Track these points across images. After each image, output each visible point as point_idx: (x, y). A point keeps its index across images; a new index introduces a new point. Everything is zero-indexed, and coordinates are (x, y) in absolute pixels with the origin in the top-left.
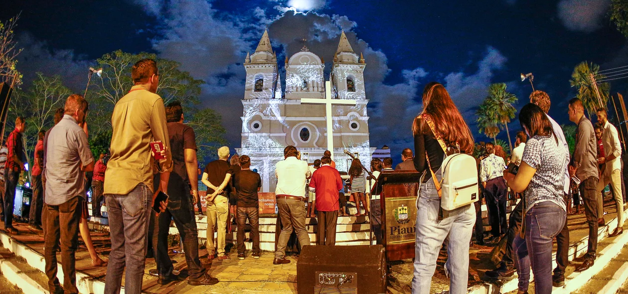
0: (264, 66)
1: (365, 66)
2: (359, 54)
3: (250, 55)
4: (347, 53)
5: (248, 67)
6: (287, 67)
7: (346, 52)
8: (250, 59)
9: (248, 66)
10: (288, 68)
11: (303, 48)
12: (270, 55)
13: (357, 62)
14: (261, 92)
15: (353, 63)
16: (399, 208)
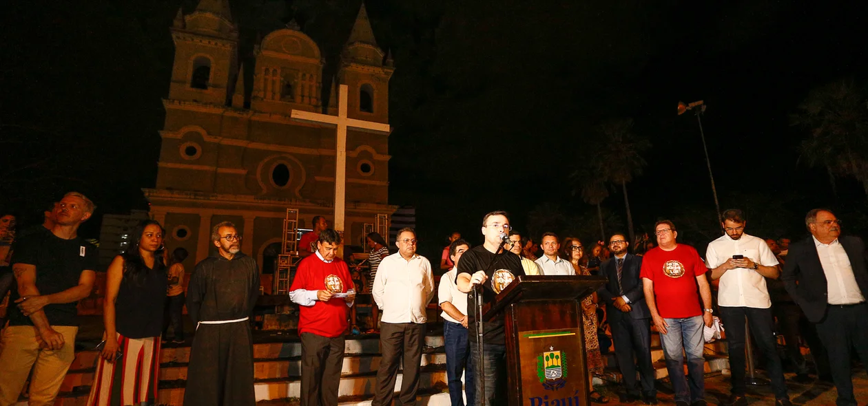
0: (213, 43)
1: (392, 71)
2: (384, 50)
3: (184, 13)
4: (366, 46)
5: (178, 38)
6: (258, 53)
7: (364, 42)
8: (184, 21)
9: (181, 35)
10: (261, 53)
11: (290, 23)
12: (227, 22)
13: (381, 63)
14: (204, 91)
15: (375, 65)
16: (546, 354)
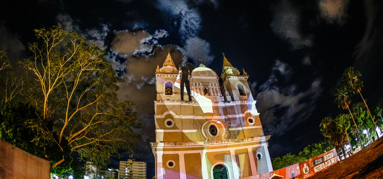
0: (172, 76)
1: (248, 77)
5: (158, 76)
8: (160, 70)
9: (159, 74)
10: (191, 78)
11: (201, 64)
14: (171, 96)
